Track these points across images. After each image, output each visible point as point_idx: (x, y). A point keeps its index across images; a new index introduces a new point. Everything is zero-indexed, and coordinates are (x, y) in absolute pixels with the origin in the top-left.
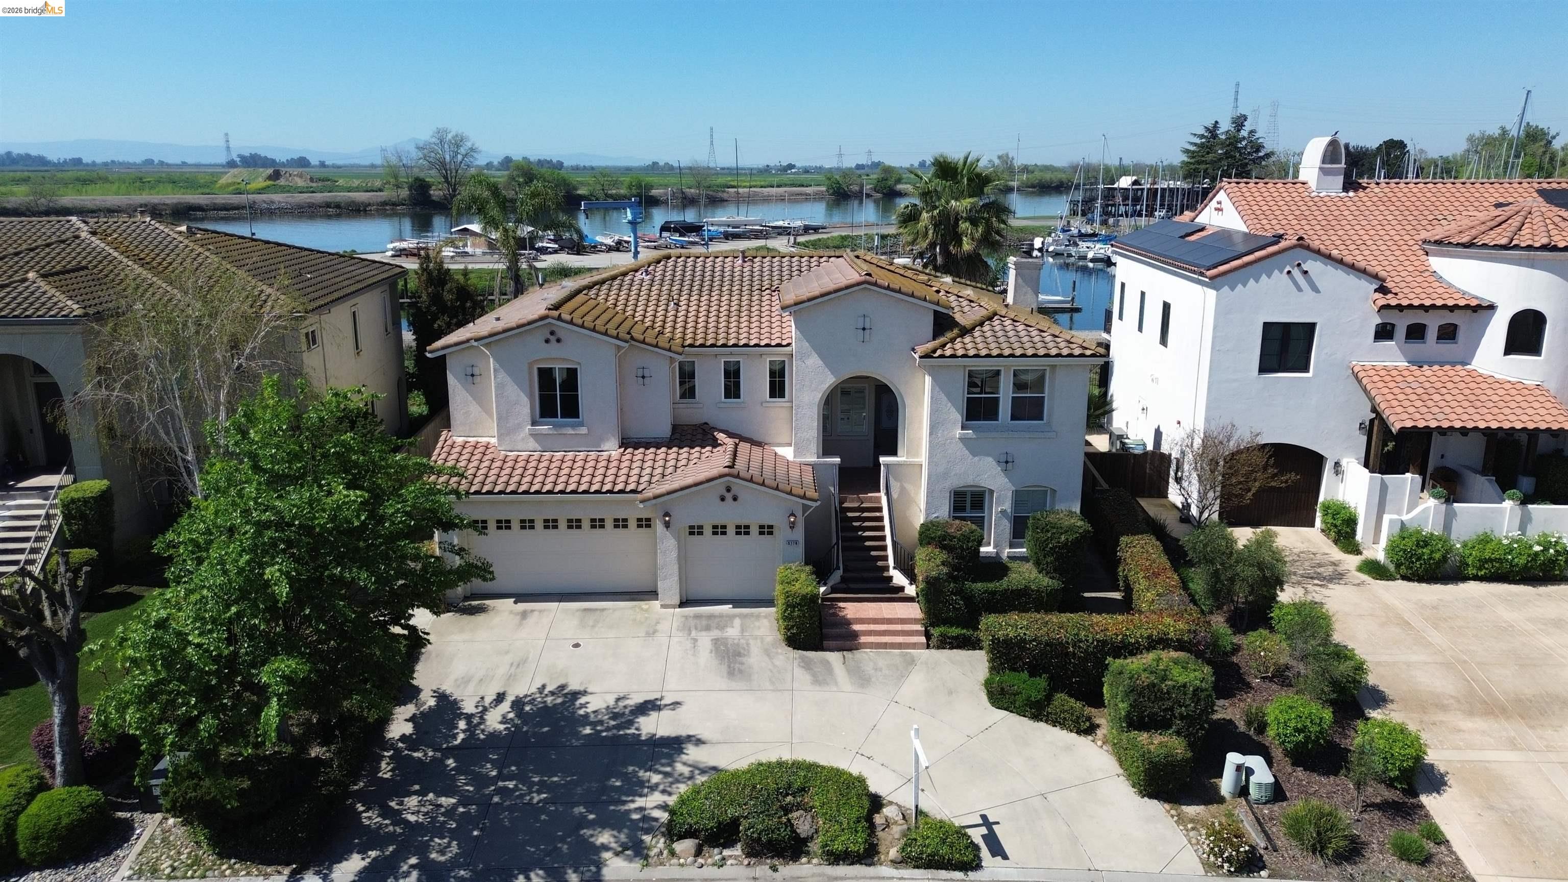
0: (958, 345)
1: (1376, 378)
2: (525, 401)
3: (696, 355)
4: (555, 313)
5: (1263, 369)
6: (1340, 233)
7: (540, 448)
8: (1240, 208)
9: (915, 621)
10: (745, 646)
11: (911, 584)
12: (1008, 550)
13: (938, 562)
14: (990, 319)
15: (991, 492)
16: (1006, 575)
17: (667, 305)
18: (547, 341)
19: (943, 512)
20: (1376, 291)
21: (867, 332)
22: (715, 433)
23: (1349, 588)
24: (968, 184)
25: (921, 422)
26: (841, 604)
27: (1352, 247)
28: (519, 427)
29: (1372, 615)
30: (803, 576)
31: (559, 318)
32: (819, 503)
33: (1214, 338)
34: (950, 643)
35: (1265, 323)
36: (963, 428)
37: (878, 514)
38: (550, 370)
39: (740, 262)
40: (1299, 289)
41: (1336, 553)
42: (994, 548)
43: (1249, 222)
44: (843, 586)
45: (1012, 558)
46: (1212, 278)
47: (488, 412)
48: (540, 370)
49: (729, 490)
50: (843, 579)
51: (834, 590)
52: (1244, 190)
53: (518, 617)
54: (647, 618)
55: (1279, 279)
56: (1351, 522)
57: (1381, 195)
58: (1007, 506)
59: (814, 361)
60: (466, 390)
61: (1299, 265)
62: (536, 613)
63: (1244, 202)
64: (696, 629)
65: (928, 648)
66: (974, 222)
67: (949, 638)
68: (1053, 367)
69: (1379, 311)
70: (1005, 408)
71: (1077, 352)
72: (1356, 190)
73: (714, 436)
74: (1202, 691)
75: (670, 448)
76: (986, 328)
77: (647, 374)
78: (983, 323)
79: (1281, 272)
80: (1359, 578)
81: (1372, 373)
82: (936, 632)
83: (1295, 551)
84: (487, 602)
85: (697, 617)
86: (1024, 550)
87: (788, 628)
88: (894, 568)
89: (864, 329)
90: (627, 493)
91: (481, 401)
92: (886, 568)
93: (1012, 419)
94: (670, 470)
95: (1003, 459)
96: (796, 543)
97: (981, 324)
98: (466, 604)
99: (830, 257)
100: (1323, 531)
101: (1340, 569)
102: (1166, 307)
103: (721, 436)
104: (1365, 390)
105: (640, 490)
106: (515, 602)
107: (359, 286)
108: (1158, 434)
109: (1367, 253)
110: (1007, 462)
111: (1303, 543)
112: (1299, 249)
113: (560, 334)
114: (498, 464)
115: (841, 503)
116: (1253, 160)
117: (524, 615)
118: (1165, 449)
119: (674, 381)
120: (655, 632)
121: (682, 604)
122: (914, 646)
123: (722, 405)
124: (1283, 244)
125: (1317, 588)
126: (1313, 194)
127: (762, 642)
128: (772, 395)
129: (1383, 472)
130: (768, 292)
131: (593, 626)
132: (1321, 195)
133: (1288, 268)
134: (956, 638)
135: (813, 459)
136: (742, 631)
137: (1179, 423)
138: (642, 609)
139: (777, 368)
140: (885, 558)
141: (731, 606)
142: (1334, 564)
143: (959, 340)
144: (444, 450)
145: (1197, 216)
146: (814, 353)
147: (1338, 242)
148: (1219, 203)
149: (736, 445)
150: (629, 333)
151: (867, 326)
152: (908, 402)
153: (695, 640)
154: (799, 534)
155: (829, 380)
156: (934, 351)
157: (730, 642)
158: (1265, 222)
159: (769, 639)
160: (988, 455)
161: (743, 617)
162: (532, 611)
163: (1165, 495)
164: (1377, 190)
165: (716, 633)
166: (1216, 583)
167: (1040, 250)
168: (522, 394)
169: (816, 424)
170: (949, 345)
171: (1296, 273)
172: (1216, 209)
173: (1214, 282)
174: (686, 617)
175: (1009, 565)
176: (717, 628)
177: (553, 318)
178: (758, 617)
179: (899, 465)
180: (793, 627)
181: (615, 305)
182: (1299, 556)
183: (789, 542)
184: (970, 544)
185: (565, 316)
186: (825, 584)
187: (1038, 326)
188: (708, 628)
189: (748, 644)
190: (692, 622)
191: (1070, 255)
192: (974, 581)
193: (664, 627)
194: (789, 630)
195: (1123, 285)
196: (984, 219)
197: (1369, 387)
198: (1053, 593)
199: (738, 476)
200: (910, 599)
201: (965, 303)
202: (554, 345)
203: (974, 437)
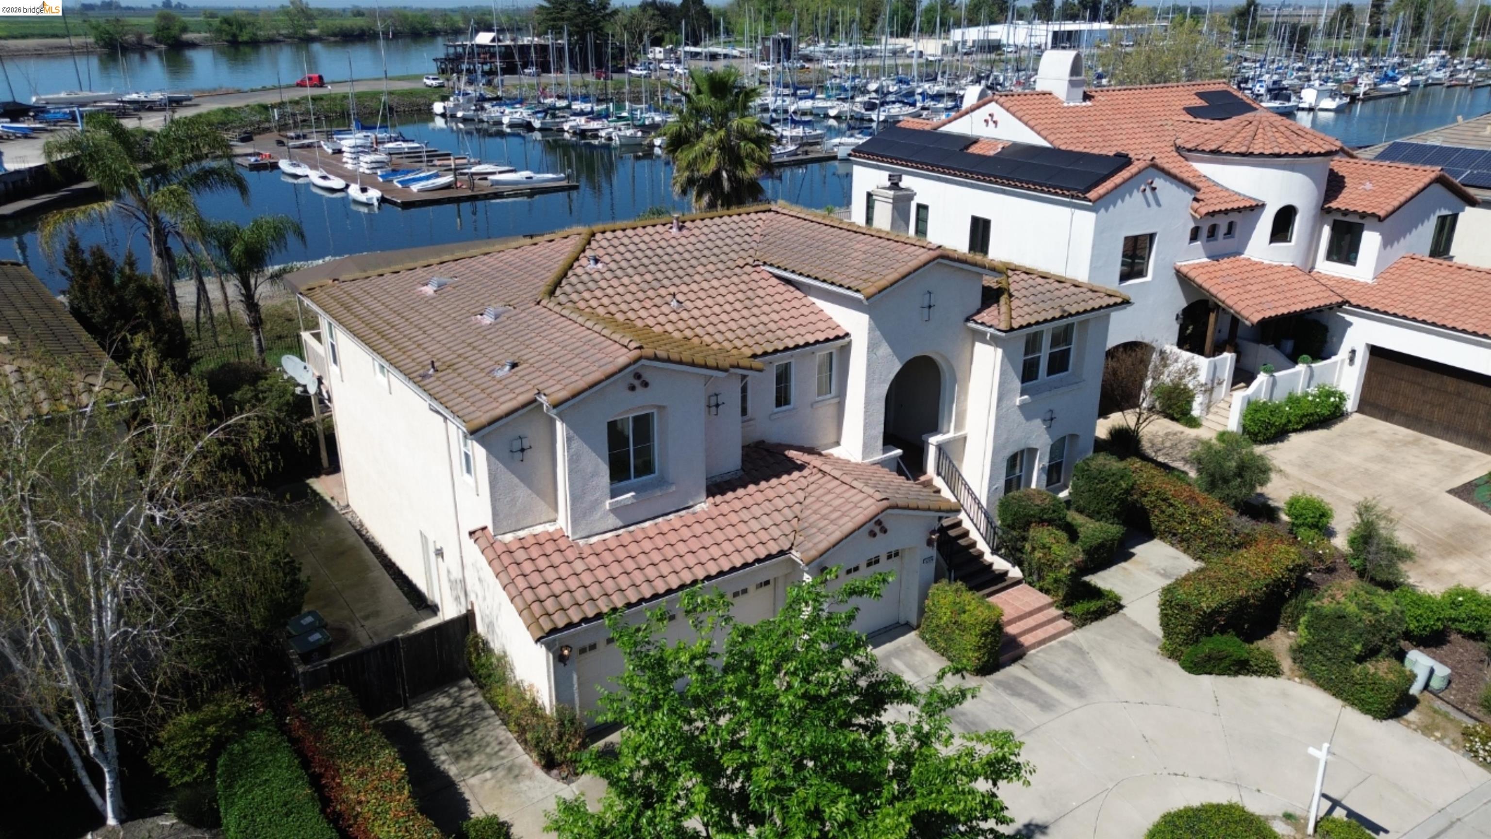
0: (1020, 311)
1: (1204, 276)
2: (604, 467)
4: (649, 352)
5: (1123, 277)
7: (621, 524)
8: (1032, 123)
11: (1014, 567)
14: (1007, 274)
15: (1036, 450)
18: (632, 388)
20: (1193, 200)
21: (932, 309)
22: (791, 453)
28: (596, 504)
31: (655, 357)
34: (1089, 619)
35: (1125, 238)
36: (1022, 393)
38: (622, 421)
39: (674, 229)
40: (1149, 205)
43: (1048, 137)
46: (1094, 201)
48: (609, 424)
49: (878, 523)
55: (1136, 197)
57: (1108, 103)
58: (1046, 459)
59: (883, 350)
60: (513, 472)
61: (1150, 183)
65: (1077, 629)
67: (1090, 614)
69: (1194, 217)
70: (1044, 366)
72: (1090, 100)
73: (789, 457)
79: (1138, 191)
81: (1196, 271)
82: (1073, 611)
88: (990, 553)
89: (929, 307)
90: (776, 556)
92: (982, 555)
93: (1047, 375)
95: (1048, 417)
102: (981, 223)
103: (794, 454)
105: (785, 548)
110: (1050, 420)
112: (1151, 169)
113: (647, 376)
122: (1062, 633)
123: (775, 416)
124: (1139, 164)
126: (1065, 105)
132: (1071, 105)
133: (1143, 187)
135: (879, 456)
136: (916, 673)
140: (974, 544)
143: (1013, 304)
144: (504, 560)
145: (944, 124)
148: (991, 115)
151: (932, 303)
152: (959, 375)
154: (934, 549)
156: (1011, 322)
160: (1038, 417)
161: (898, 655)
164: (1101, 98)
167: (443, 115)
168: (601, 462)
169: (883, 418)
170: (1014, 314)
171: (1148, 190)
172: (986, 121)
173: (1095, 206)
177: (647, 358)
179: (949, 442)
183: (925, 561)
185: (660, 352)
197: (1206, 286)
199: (897, 506)
200: (1018, 582)
202: (640, 390)
203: (1031, 401)
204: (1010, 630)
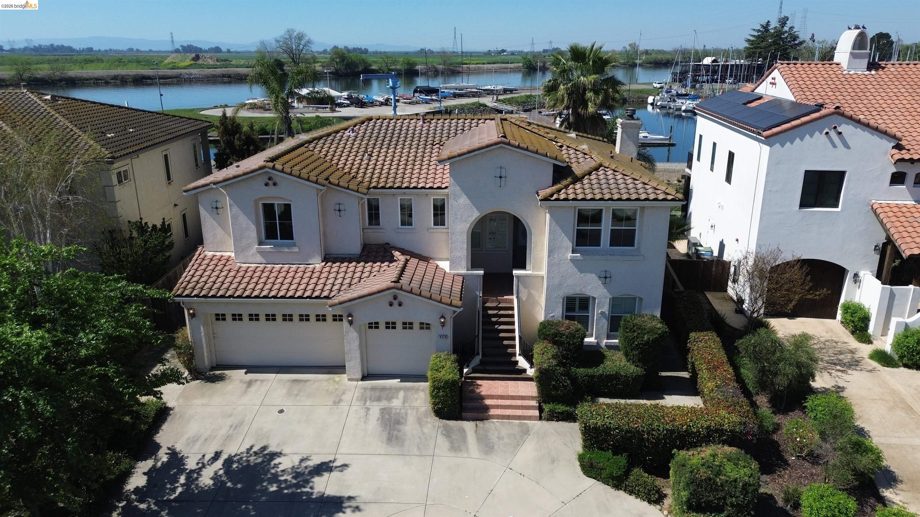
0: (570, 191)
1: (890, 214)
2: (253, 227)
3: (380, 194)
4: (271, 164)
5: (803, 204)
6: (865, 102)
7: (265, 262)
8: (790, 83)
9: (532, 398)
10: (404, 415)
11: (531, 367)
12: (605, 341)
13: (550, 356)
14: (597, 169)
15: (594, 299)
16: (602, 362)
17: (363, 156)
18: (266, 185)
19: (558, 313)
20: (893, 147)
21: (503, 179)
22: (393, 252)
23: (865, 374)
24: (593, 65)
25: (543, 245)
26: (479, 382)
27: (874, 113)
28: (249, 246)
29: (883, 400)
30: (449, 363)
31: (274, 168)
32: (462, 309)
33: (766, 182)
34: (557, 417)
35: (806, 171)
36: (573, 252)
37: (510, 312)
38: (273, 205)
39: (421, 123)
40: (835, 146)
41: (853, 343)
42: (595, 339)
43: (796, 94)
44: (481, 368)
45: (610, 347)
46: (767, 137)
47: (229, 234)
48: (264, 205)
49: (395, 298)
50: (482, 362)
51: (474, 371)
52: (793, 69)
53: (245, 385)
54: (336, 389)
55: (819, 138)
56: (866, 319)
57: (896, 73)
58: (606, 309)
59: (464, 200)
60: (214, 219)
61: (835, 128)
62: (259, 383)
63: (793, 79)
64: (370, 399)
65: (540, 420)
66: (596, 92)
67: (556, 413)
68: (643, 208)
69: (895, 163)
70: (605, 237)
71: (661, 197)
72: (877, 70)
73: (392, 254)
74: (750, 485)
75: (358, 262)
76: (593, 177)
77: (342, 208)
78: (591, 173)
79: (821, 133)
80: (871, 365)
81: (888, 209)
82: (547, 408)
83: (822, 339)
84: (226, 372)
85: (373, 389)
86: (617, 341)
87: (435, 404)
88: (520, 355)
89: (501, 177)
90: (322, 298)
91: (223, 226)
92: (514, 354)
93: (611, 245)
94: (356, 280)
95: (603, 275)
96: (446, 336)
97: (590, 174)
98: (212, 373)
99: (486, 120)
100: (842, 322)
101: (856, 356)
102: (731, 156)
103: (397, 254)
104: (881, 222)
105: (331, 296)
106: (246, 373)
107: (169, 137)
108: (722, 246)
109: (885, 117)
110: (606, 278)
111: (827, 332)
112: (835, 116)
113: (276, 180)
114: (232, 274)
115: (484, 302)
116: (792, 46)
117: (250, 384)
118: (726, 257)
119: (363, 213)
120: (340, 401)
121: (364, 378)
122: (530, 418)
123: (400, 231)
124: (823, 112)
125: (839, 374)
126: (845, 72)
127: (417, 412)
128: (436, 224)
129: (892, 283)
130: (437, 146)
131: (297, 395)
132: (851, 73)
133: (826, 130)
134: (562, 413)
135: (464, 271)
136: (404, 402)
137: (737, 240)
138: (334, 381)
139: (439, 204)
140: (514, 346)
141: (399, 380)
142: (852, 352)
143: (571, 186)
144: (197, 262)
145: (756, 88)
146: (463, 194)
147: (864, 109)
148: (774, 79)
149: (407, 261)
150: (327, 179)
151: (503, 175)
152: (533, 231)
153: (368, 409)
154: (448, 330)
155: (475, 215)
156: (552, 195)
157: (393, 411)
158: (808, 93)
159: (423, 409)
160: (591, 272)
161: (406, 389)
162: (256, 380)
163: (726, 291)
164: (892, 69)
165: (384, 404)
166: (762, 377)
167: (652, 104)
168: (250, 222)
169: (466, 246)
170: (563, 191)
171: (833, 134)
172: (771, 83)
173: (768, 141)
174: (365, 389)
175: (605, 353)
176: (386, 399)
177: (269, 168)
178: (417, 390)
179: (527, 276)
180: (438, 403)
181: (326, 155)
182: (824, 344)
183: (441, 336)
184: (575, 341)
185: (279, 166)
186: (468, 366)
187: (632, 176)
188: (379, 399)
189: (406, 414)
190: (368, 393)
191: (670, 108)
192: (578, 367)
193: (347, 397)
194: (436, 405)
195: (701, 136)
196: (603, 89)
197: (885, 221)
198: (636, 379)
199: (401, 289)
200: (530, 379)
201: (581, 155)
202: (272, 187)
203: (582, 258)
204: (488, 402)
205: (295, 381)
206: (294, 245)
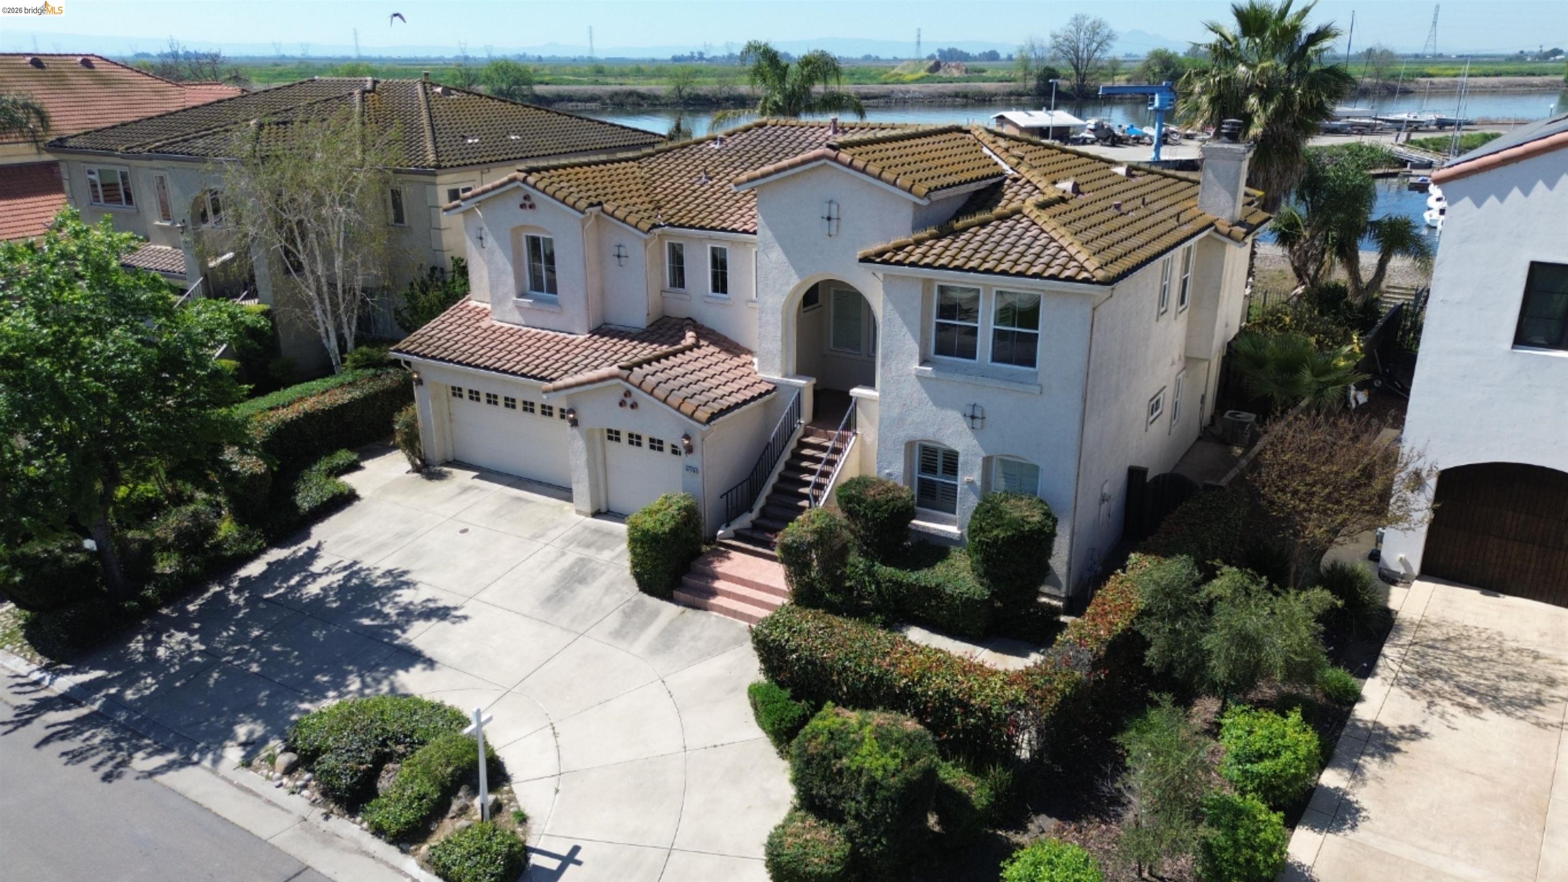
0: (920, 250)
2: (509, 270)
3: (682, 237)
4: (522, 176)
5: (1522, 339)
7: (520, 322)
10: (598, 573)
15: (957, 454)
18: (523, 206)
19: (898, 469)
21: (834, 223)
22: (684, 330)
23: (1519, 727)
26: (734, 554)
29: (1491, 779)
35: (1532, 263)
38: (537, 239)
39: (830, 132)
42: (959, 529)
44: (748, 533)
46: (1438, 182)
49: (627, 395)
50: (755, 526)
51: (738, 536)
53: (459, 491)
54: (552, 520)
58: (976, 476)
59: (779, 255)
60: (477, 255)
64: (578, 543)
77: (623, 252)
84: (455, 471)
85: (595, 530)
89: (829, 219)
90: (546, 381)
93: (994, 360)
94: (597, 362)
95: (969, 413)
96: (695, 470)
98: (440, 468)
103: (690, 334)
105: (553, 378)
106: (475, 477)
113: (534, 200)
115: (805, 435)
117: (466, 490)
119: (662, 264)
120: (542, 536)
121: (597, 514)
123: (708, 300)
125: (1455, 711)
131: (501, 516)
138: (560, 510)
143: (929, 242)
146: (777, 245)
149: (694, 347)
150: (598, 204)
151: (834, 215)
153: (563, 555)
154: (698, 461)
155: (793, 281)
157: (590, 566)
160: (951, 406)
162: (477, 488)
165: (588, 552)
168: (507, 262)
170: (909, 248)
173: (1445, 190)
174: (586, 528)
175: (947, 552)
176: (596, 547)
177: (521, 182)
179: (876, 400)
180: (637, 565)
183: (688, 468)
185: (531, 179)
186: (728, 527)
188: (587, 545)
189: (603, 572)
190: (584, 535)
192: (884, 563)
193: (553, 534)
202: (530, 211)
203: (934, 376)
204: (719, 585)
205: (518, 499)
206: (554, 302)
